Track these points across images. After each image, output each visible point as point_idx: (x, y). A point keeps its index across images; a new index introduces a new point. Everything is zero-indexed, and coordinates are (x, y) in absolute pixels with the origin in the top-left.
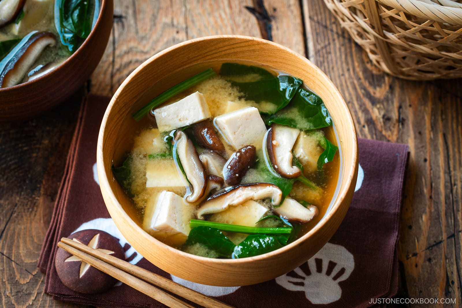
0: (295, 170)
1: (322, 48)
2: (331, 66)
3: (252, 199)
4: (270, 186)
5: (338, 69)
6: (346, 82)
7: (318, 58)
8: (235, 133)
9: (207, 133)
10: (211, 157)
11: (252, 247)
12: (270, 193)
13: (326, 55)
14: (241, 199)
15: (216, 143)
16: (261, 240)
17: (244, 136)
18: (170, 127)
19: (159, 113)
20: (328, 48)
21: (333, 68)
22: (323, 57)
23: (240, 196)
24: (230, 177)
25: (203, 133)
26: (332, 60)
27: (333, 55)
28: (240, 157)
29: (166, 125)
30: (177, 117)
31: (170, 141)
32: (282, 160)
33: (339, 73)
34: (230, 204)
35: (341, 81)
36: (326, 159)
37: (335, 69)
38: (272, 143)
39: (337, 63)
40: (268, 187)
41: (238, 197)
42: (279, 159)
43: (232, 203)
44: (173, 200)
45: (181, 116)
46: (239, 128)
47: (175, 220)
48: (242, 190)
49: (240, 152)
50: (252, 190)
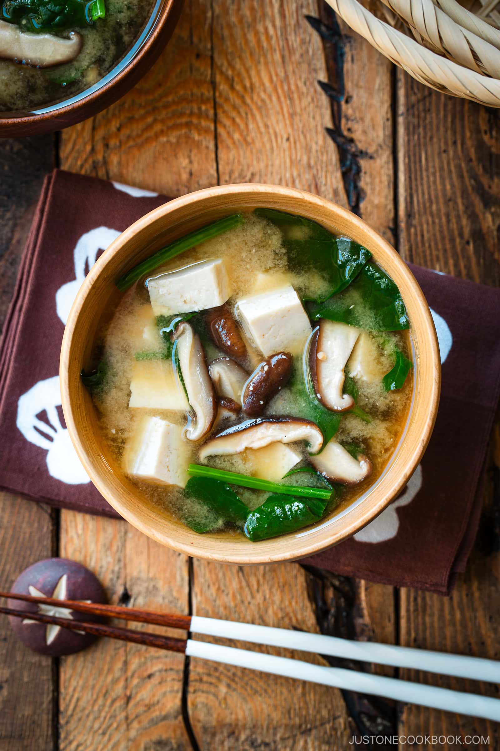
0: (346, 401)
1: (418, 101)
2: (429, 134)
3: (280, 442)
4: (307, 427)
5: (439, 140)
6: (449, 163)
7: (410, 118)
8: (264, 335)
9: (223, 327)
10: (226, 368)
11: (273, 516)
12: (307, 435)
13: (422, 115)
14: (263, 443)
15: (235, 346)
16: (287, 508)
17: (276, 338)
18: (169, 309)
19: (156, 288)
20: (427, 100)
21: (431, 138)
22: (419, 117)
23: (263, 438)
24: (250, 405)
25: (217, 327)
26: (431, 123)
27: (434, 115)
28: (268, 373)
29: (164, 306)
30: (181, 297)
31: (168, 337)
32: (329, 383)
33: (440, 148)
34: (248, 447)
35: (441, 162)
36: (394, 383)
37: (435, 140)
38: (317, 356)
39: (438, 129)
40: (304, 427)
41: (259, 439)
42: (324, 383)
43: (251, 446)
44: (167, 434)
45: (188, 297)
46: (270, 329)
47: (168, 467)
48: (266, 428)
49: (269, 363)
50: (280, 429)
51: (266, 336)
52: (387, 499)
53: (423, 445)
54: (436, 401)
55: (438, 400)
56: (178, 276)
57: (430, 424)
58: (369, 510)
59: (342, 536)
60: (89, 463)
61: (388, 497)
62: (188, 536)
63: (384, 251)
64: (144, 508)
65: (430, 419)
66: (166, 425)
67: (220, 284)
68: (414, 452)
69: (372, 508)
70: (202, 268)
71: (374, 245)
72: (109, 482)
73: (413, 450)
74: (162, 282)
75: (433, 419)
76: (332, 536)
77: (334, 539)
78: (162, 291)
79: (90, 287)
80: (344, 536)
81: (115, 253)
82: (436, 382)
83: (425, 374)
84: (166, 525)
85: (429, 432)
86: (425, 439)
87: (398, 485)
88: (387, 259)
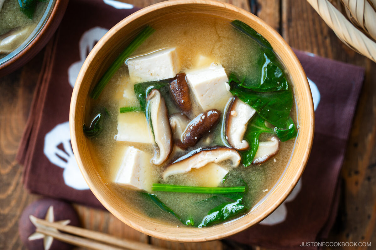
3: (213, 162)
8: (202, 95)
12: (229, 157)
14: (203, 164)
15: (186, 103)
18: (141, 79)
19: (133, 65)
23: (202, 161)
28: (204, 121)
29: (138, 77)
30: (149, 72)
34: (193, 168)
40: (228, 151)
41: (200, 162)
43: (195, 167)
44: (138, 157)
45: (153, 71)
46: (207, 91)
47: (138, 178)
48: (203, 154)
49: (205, 114)
50: (212, 154)
51: (204, 96)
52: (280, 200)
53: (304, 165)
54: (311, 137)
55: (313, 136)
56: (147, 58)
57: (308, 152)
58: (269, 207)
59: (252, 224)
60: (89, 179)
61: (281, 199)
62: (153, 224)
63: (278, 41)
64: (124, 206)
65: (308, 148)
66: (138, 152)
67: (174, 63)
68: (298, 170)
69: (271, 206)
70: (163, 53)
71: (271, 37)
72: (102, 190)
73: (297, 168)
74: (137, 61)
75: (310, 148)
76: (245, 224)
77: (247, 226)
78: (137, 67)
79: (88, 65)
80: (253, 224)
81: (104, 43)
82: (312, 125)
83: (304, 120)
84: (139, 217)
85: (307, 157)
86: (305, 162)
87: (288, 191)
88: (280, 46)
